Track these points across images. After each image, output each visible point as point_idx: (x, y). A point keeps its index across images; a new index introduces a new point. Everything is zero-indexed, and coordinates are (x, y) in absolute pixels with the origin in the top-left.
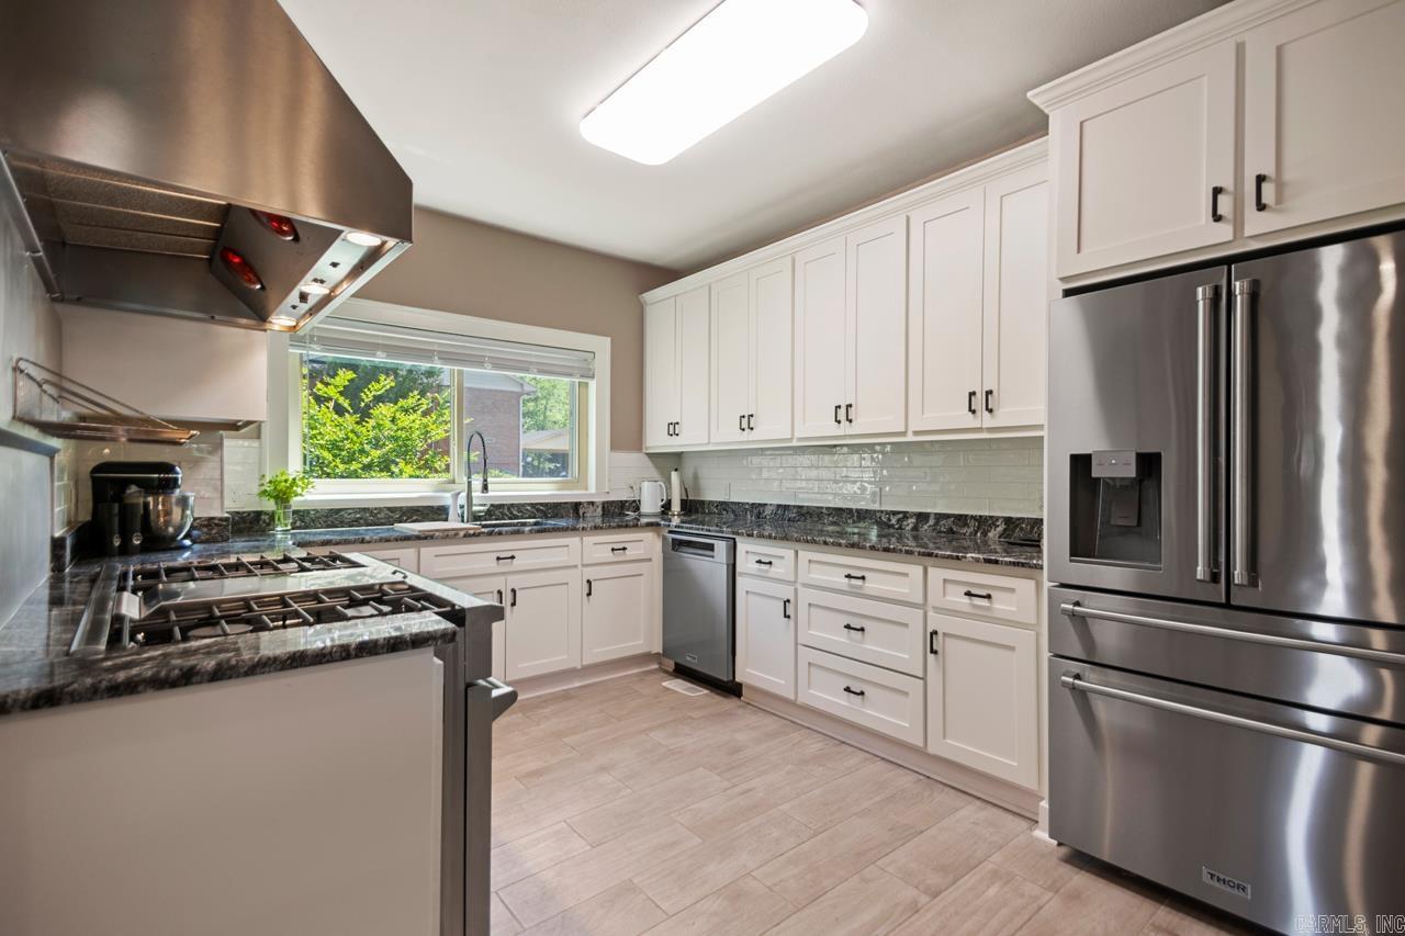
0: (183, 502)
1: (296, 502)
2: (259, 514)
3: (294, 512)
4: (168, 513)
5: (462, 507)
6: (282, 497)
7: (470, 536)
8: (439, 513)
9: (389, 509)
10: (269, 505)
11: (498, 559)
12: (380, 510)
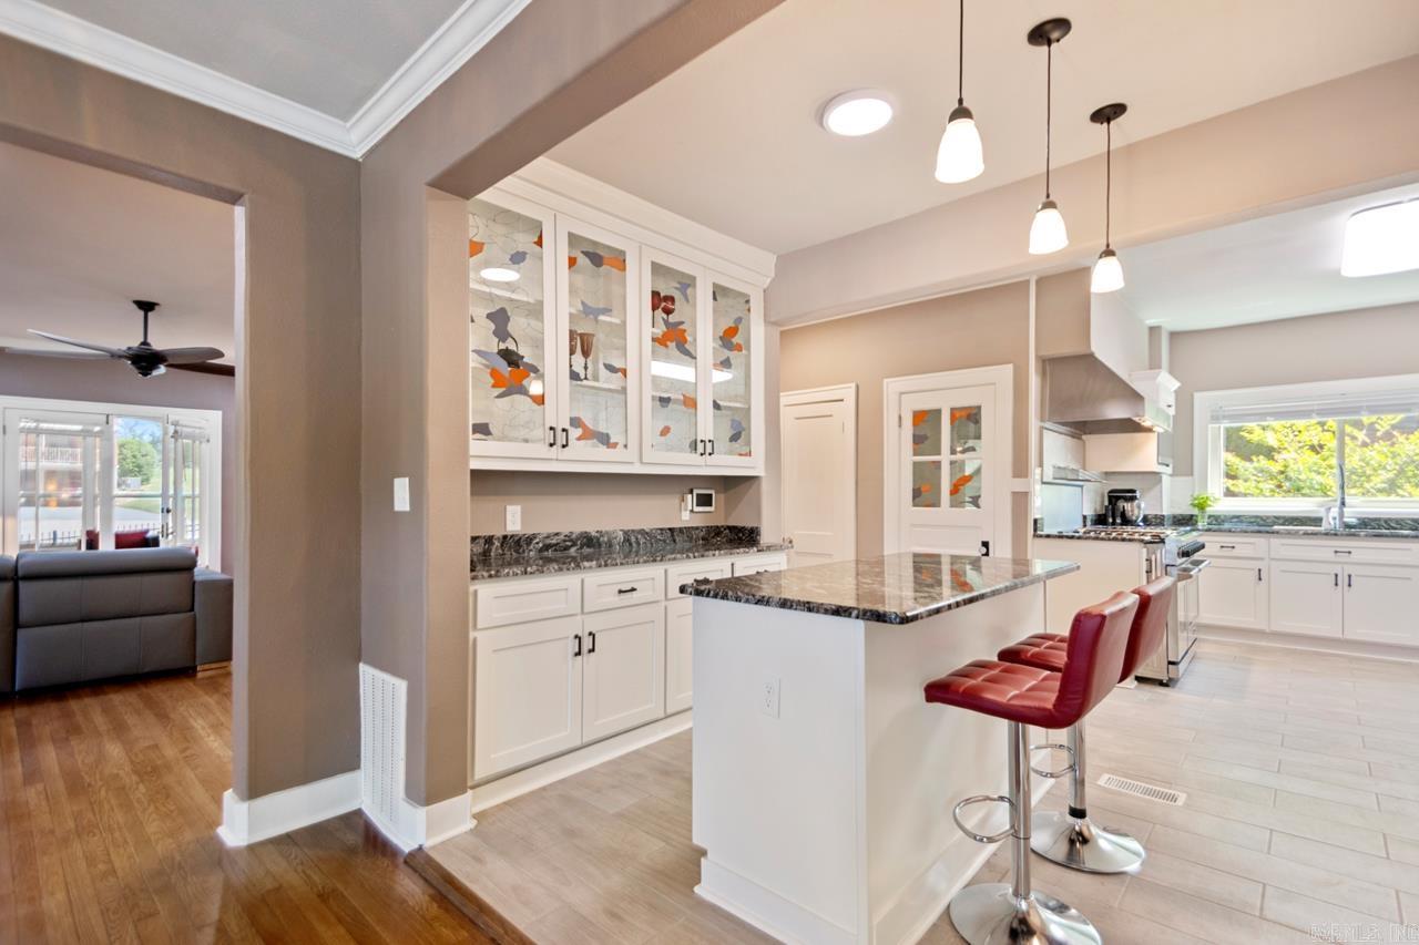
0: (1139, 507)
1: (1209, 510)
2: (1192, 516)
3: (1210, 517)
4: (1132, 511)
5: (1334, 519)
6: (1202, 507)
7: (1308, 534)
8: (1317, 521)
9: (1275, 517)
10: (1195, 511)
11: (1336, 552)
12: (1268, 517)
